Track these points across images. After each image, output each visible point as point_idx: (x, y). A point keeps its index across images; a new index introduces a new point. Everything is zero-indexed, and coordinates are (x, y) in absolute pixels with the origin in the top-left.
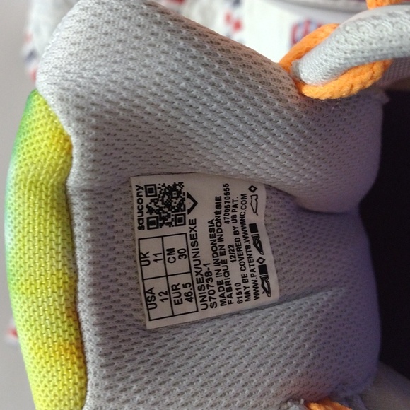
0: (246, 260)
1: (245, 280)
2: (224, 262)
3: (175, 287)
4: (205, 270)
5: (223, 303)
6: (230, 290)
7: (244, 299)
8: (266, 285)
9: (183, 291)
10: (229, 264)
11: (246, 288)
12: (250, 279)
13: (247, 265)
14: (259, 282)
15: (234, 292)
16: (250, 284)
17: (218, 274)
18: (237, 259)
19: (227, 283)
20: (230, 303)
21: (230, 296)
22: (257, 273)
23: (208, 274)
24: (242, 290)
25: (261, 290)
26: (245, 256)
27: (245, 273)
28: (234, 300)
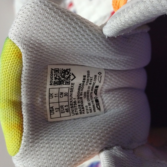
0: (90, 98)
1: (89, 104)
2: (81, 98)
3: (62, 107)
4: (74, 101)
5: (81, 113)
6: (83, 108)
7: (89, 112)
8: (98, 107)
9: (65, 108)
10: (83, 99)
11: (90, 108)
12: (91, 104)
13: (90, 99)
14: (96, 105)
15: (85, 109)
16: (92, 106)
17: (79, 102)
18: (86, 97)
19: (82, 106)
20: (84, 113)
21: (84, 110)
22: (95, 102)
23: (75, 102)
24: (88, 108)
25: (96, 108)
26: (90, 96)
27: (89, 102)
28: (85, 112)
